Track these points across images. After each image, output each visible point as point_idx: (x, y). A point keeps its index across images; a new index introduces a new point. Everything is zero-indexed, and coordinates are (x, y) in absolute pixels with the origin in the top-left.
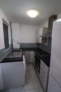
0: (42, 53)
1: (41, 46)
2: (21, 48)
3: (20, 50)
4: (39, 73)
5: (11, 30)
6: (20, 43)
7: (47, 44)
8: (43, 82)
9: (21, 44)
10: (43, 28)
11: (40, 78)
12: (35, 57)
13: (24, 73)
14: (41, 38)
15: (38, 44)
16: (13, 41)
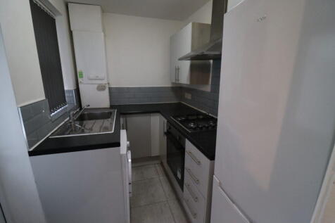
0: (190, 118)
1: (188, 96)
2: (112, 107)
3: (111, 113)
4: (182, 189)
5: (71, 33)
6: (110, 89)
7: (208, 88)
8: (195, 215)
9: (114, 92)
10: (193, 24)
11: (185, 204)
12: (168, 133)
13: (128, 188)
14: (187, 63)
15: (178, 89)
16: (80, 80)
